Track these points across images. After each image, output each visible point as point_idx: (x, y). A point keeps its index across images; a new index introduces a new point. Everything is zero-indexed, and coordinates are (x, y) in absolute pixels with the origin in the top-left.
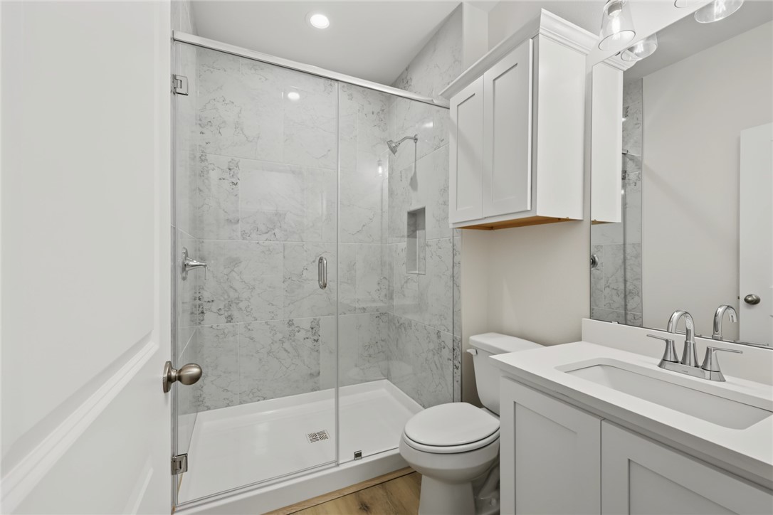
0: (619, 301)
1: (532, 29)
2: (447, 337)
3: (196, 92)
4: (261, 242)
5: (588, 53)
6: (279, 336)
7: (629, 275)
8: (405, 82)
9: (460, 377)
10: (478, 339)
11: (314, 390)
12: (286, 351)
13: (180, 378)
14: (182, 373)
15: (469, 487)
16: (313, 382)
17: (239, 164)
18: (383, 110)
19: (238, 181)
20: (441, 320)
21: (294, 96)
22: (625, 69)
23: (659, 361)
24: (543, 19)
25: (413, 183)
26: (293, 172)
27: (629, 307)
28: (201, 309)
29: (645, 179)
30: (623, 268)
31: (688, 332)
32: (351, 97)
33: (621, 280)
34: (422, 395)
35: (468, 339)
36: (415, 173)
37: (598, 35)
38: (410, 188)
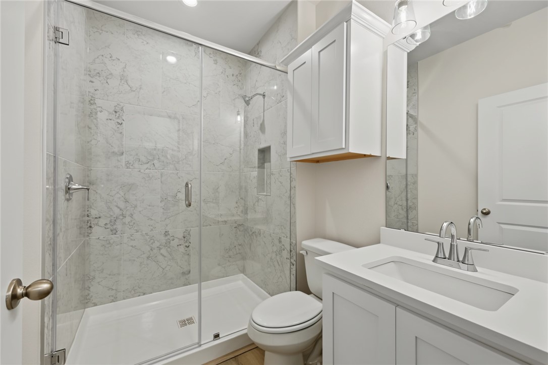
0: (403, 213)
1: (345, 15)
2: (286, 242)
3: (86, 49)
4: (142, 171)
5: (384, 37)
6: (157, 244)
7: (409, 195)
8: (257, 53)
9: (295, 272)
10: (307, 243)
11: (185, 285)
12: (163, 255)
13: (27, 295)
14: (29, 289)
15: (300, 356)
16: (185, 278)
17: (124, 108)
18: (241, 74)
19: (123, 122)
20: (282, 229)
21: (172, 59)
22: (409, 51)
23: (433, 257)
24: (353, 7)
25: (262, 128)
26: (170, 117)
27: (409, 217)
28: (89, 224)
29: (420, 130)
30: (405, 190)
31: (452, 237)
32: (216, 62)
33: (404, 199)
34: (268, 285)
35: (301, 243)
36: (264, 121)
37: (391, 24)
38: (260, 131)
